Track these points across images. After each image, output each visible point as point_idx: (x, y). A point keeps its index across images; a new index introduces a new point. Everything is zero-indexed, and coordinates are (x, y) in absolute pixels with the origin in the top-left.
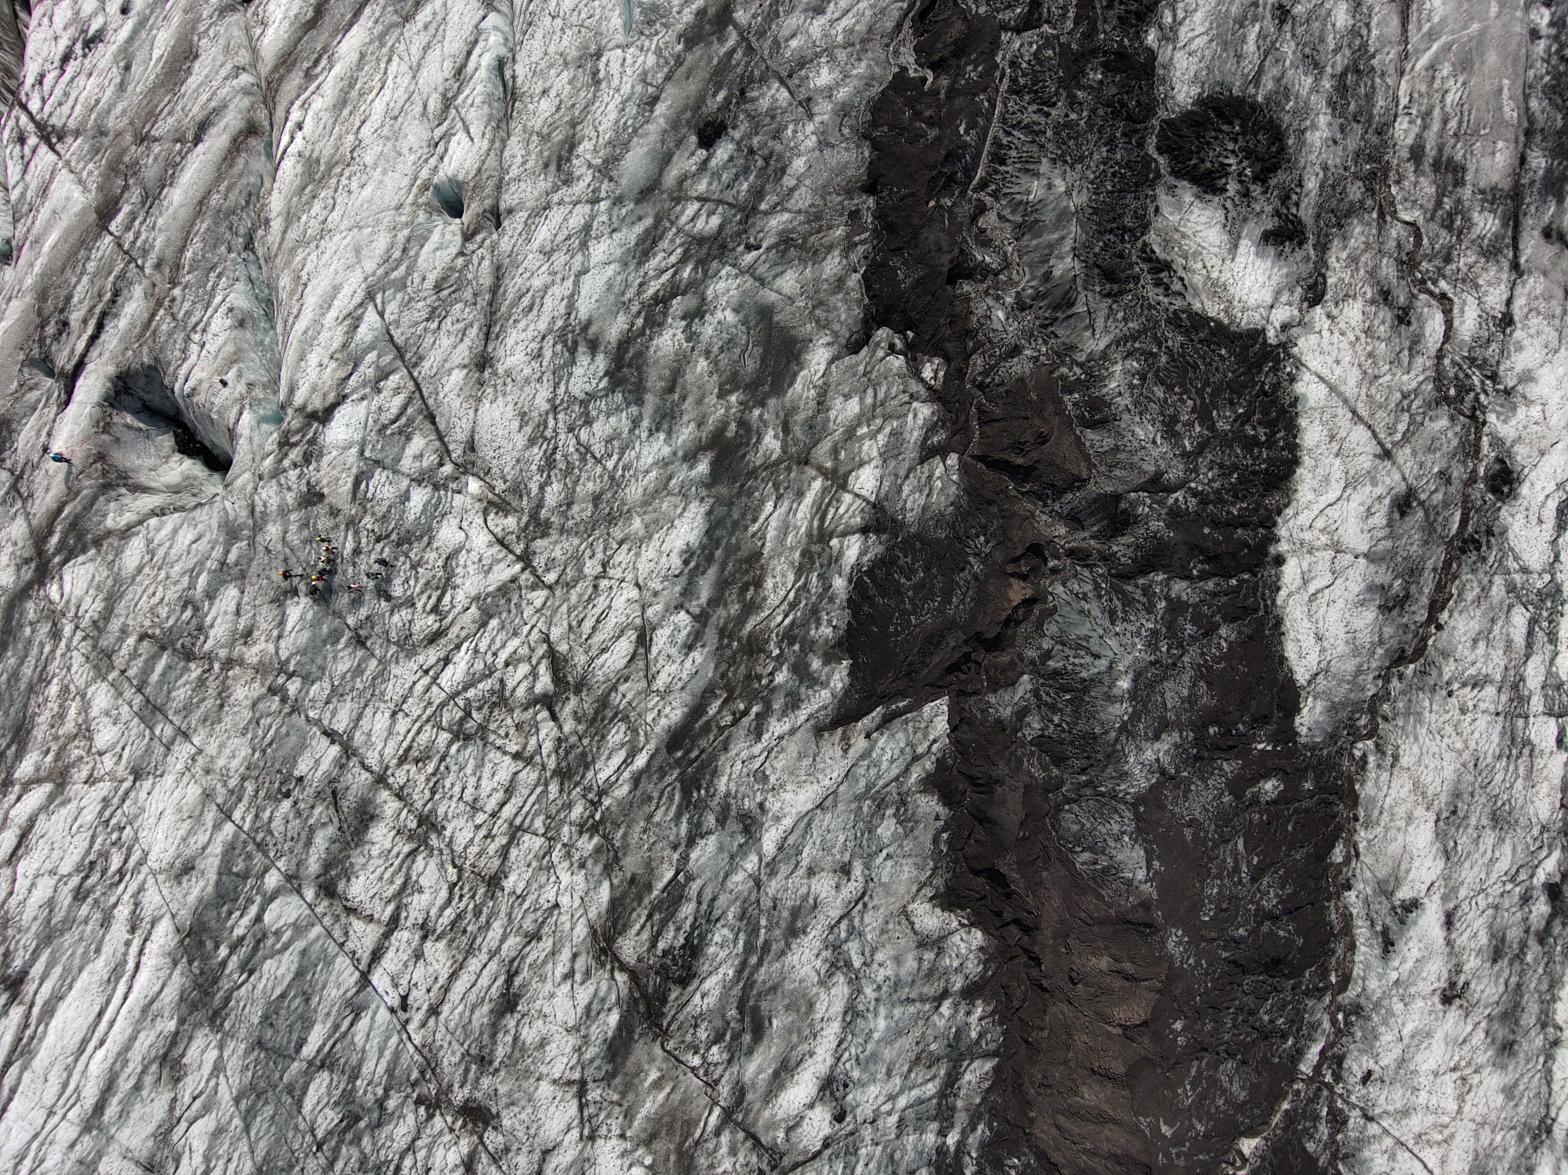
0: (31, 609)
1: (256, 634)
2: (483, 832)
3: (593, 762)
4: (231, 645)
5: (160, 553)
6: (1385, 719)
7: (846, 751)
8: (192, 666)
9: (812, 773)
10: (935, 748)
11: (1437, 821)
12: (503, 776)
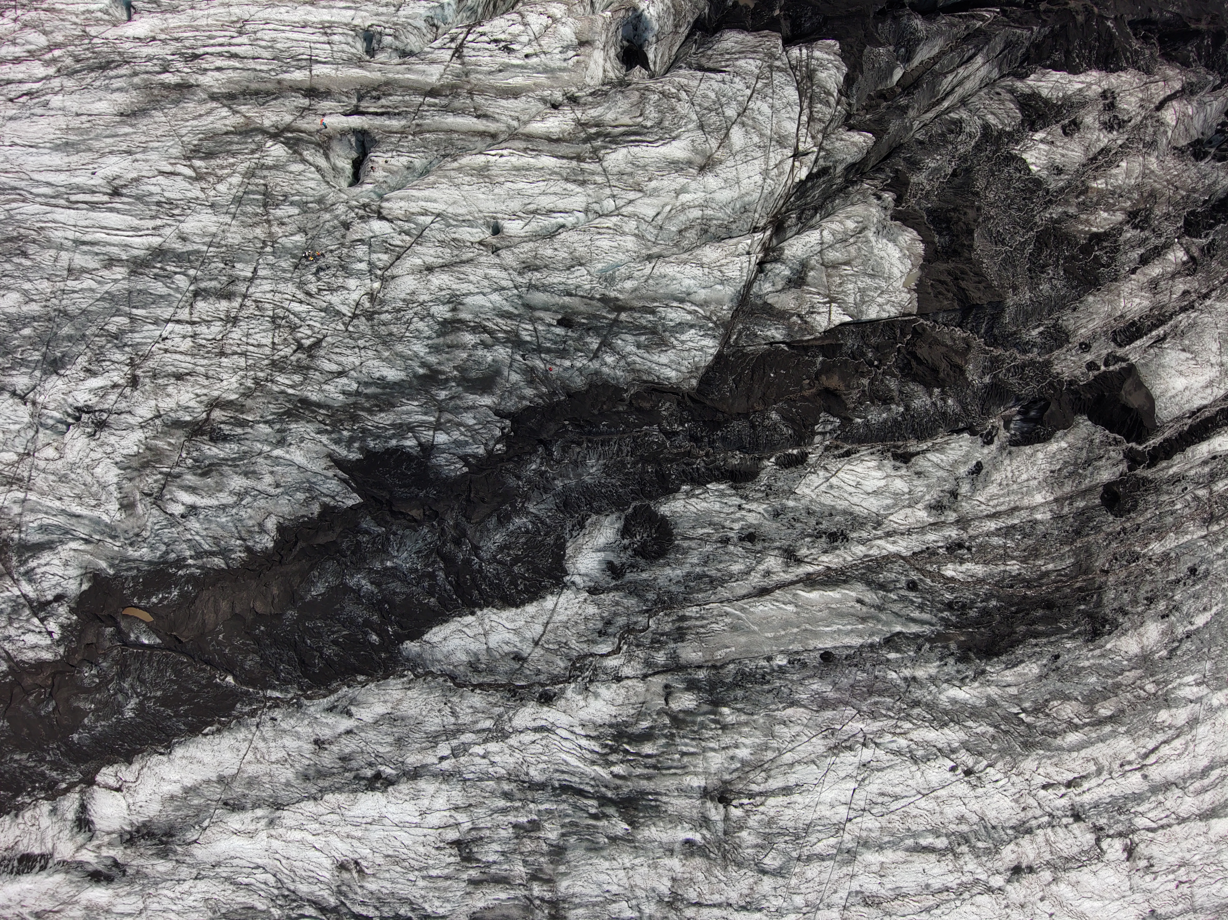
0: (259, 138)
1: (284, 227)
2: (239, 342)
3: (283, 373)
4: (275, 219)
5: (301, 177)
6: (424, 679)
7: (325, 469)
8: (261, 208)
9: (311, 459)
10: (341, 503)
11: (388, 713)
12: (264, 341)
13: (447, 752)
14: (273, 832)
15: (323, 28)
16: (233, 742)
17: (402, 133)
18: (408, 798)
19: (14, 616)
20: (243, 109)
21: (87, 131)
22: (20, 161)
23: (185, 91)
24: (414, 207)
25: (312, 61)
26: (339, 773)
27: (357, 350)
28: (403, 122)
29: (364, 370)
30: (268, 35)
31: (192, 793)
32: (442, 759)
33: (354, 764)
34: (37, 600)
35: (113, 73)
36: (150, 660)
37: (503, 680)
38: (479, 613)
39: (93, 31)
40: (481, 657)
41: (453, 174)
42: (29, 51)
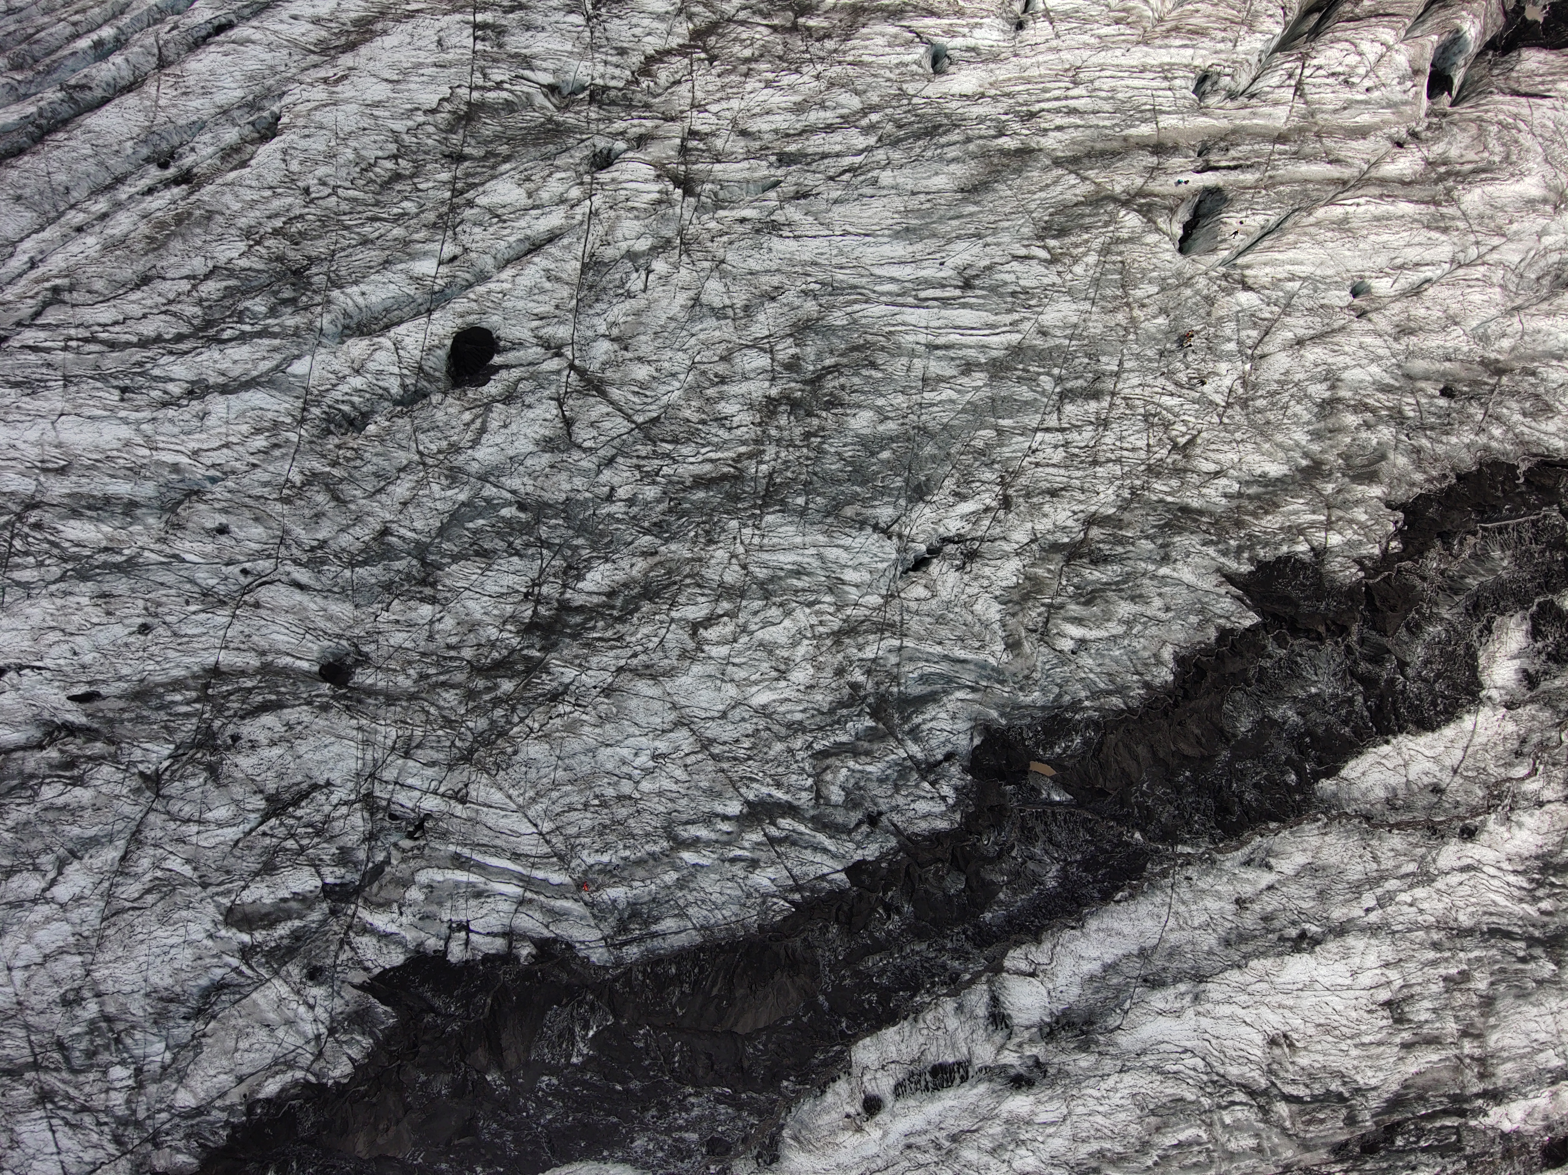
0: (1111, 207)
1: (1145, 309)
2: (1113, 447)
3: (1159, 478)
4: (1136, 301)
5: (1157, 249)
6: (1340, 822)
7: (1216, 586)
8: (1121, 290)
9: (1200, 575)
10: (1237, 624)
11: (1309, 863)
12: (1138, 444)
13: (1372, 903)
14: (1201, 1009)
15: (1163, 71)
16: (1151, 907)
17: (1256, 187)
18: (1338, 957)
19: (902, 783)
20: (1091, 173)
21: (929, 213)
22: (856, 253)
23: (1026, 157)
24: (1282, 272)
25: (1156, 112)
26: (1262, 936)
27: (1235, 444)
28: (1257, 175)
29: (1244, 468)
30: (1107, 84)
31: (1111, 971)
32: (1368, 910)
33: (1276, 924)
34: (926, 761)
35: (943, 140)
36: (1055, 820)
37: (1421, 816)
38: (1394, 741)
39: (910, 88)
40: (1399, 792)
41: (1312, 230)
42: (842, 117)
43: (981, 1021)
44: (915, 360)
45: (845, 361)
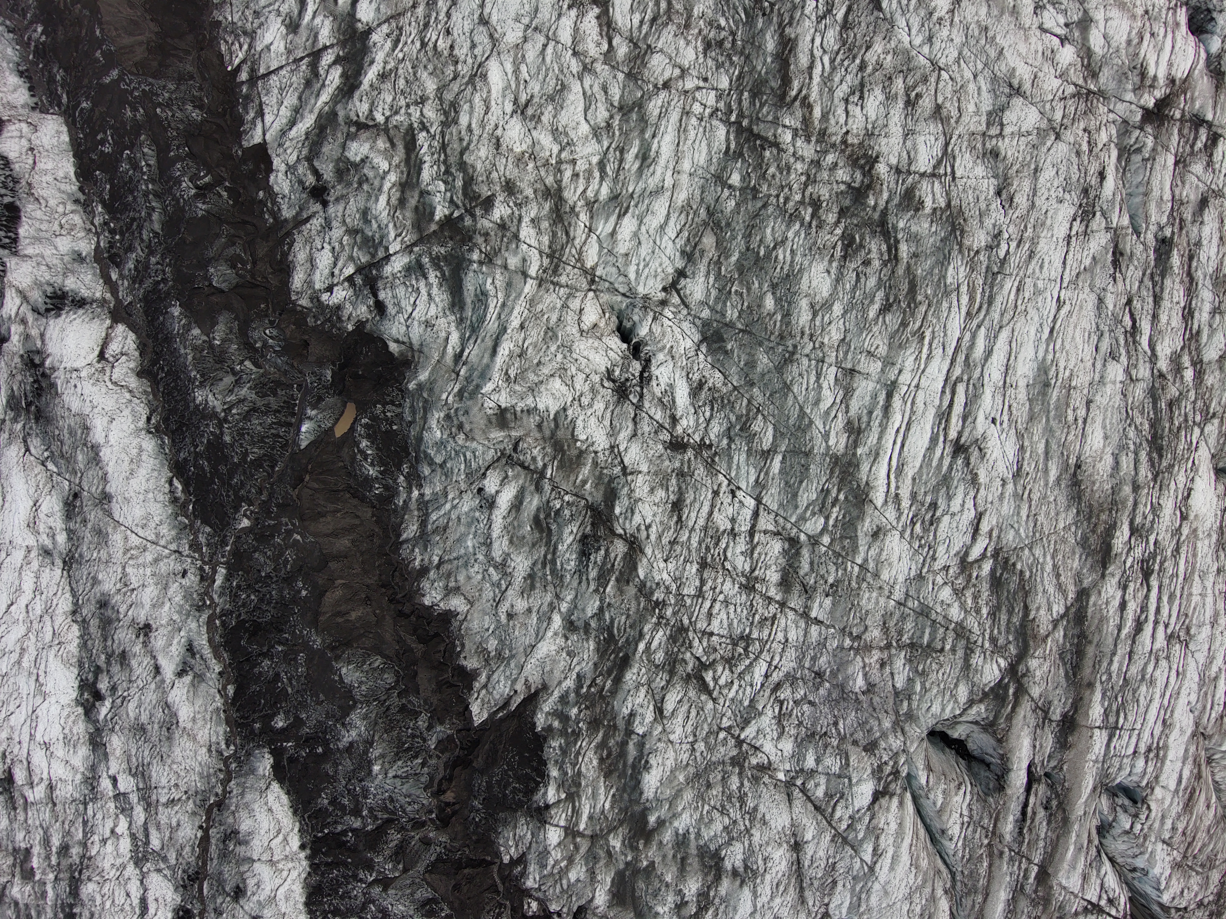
0: (1013, 650)
1: (878, 666)
2: (717, 590)
3: (668, 639)
4: (890, 657)
5: (947, 697)
6: (220, 770)
7: (526, 680)
8: (908, 641)
9: (542, 663)
10: (476, 695)
11: (178, 722)
12: (715, 623)
13: (122, 786)
14: (33, 554)
15: (1158, 748)
16: (157, 519)
17: (994, 833)
18: (67, 731)
19: (359, 238)
20: (1060, 634)
21: (1061, 417)
22: (1032, 312)
23: (1099, 557)
24: (886, 841)
25: (1113, 730)
26: (105, 647)
27: (691, 739)
28: (1008, 838)
29: (661, 745)
30: (1160, 676)
31: (92, 455)
32: (113, 778)
33: (116, 668)
34: (380, 277)
35: (1143, 456)
36: (280, 424)
37: (212, 867)
38: (302, 855)
39: (1212, 428)
40: (243, 848)
41: (928, 890)
42: (1198, 332)
43: (59, 280)
44: (879, 364)
45: (901, 270)
